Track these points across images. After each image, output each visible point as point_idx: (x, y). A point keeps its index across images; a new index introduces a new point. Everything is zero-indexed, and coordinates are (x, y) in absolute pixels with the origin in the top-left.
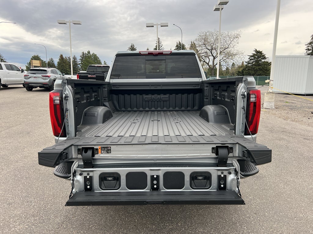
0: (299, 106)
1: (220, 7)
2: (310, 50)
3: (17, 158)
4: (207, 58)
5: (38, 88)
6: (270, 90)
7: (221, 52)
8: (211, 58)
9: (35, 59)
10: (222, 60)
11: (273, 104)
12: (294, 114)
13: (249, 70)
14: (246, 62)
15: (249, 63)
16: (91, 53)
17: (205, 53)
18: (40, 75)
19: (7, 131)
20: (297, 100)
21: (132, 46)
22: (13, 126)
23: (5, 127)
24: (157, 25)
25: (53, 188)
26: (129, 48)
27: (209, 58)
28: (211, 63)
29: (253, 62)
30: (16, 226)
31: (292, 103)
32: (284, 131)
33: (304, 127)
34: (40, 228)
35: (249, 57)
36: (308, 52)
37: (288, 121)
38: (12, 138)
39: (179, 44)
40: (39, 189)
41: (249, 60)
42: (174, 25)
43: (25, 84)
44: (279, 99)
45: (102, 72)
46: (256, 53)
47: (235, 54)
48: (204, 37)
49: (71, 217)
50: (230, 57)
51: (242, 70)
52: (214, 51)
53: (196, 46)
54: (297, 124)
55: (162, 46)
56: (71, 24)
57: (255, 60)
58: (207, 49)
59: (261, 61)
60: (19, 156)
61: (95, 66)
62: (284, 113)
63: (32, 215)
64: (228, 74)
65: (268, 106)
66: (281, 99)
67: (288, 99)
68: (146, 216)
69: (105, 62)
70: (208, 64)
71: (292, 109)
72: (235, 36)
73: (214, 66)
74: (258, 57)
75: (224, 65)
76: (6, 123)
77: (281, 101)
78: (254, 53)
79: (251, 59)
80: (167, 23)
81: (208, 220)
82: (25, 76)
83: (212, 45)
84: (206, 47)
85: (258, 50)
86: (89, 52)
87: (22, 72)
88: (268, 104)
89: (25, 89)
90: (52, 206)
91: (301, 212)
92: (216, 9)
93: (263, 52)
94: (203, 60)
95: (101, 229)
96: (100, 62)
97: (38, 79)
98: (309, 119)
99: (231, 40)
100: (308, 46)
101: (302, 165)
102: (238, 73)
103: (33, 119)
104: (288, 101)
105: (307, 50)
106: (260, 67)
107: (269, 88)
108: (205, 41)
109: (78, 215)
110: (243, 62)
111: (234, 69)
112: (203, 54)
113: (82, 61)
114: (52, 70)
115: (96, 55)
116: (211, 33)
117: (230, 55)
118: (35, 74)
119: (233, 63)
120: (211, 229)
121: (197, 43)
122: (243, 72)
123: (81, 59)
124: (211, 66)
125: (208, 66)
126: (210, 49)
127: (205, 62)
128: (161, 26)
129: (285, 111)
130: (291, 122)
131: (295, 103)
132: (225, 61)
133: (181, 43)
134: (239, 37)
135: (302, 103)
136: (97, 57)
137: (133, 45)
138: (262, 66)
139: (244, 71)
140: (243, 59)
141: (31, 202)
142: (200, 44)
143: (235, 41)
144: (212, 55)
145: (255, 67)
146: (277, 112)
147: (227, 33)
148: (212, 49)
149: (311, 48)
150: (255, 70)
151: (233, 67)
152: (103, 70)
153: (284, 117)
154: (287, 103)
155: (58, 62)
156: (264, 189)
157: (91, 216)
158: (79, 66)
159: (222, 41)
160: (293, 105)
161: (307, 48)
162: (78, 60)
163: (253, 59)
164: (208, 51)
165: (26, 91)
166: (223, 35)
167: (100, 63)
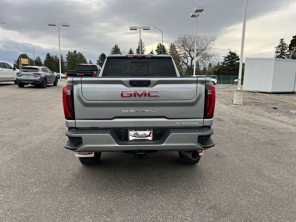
0: (264, 103)
1: (196, 14)
2: (279, 53)
3: (22, 143)
4: (186, 59)
5: (30, 85)
6: (238, 88)
7: (198, 53)
8: (190, 58)
9: (23, 58)
10: (199, 61)
11: (241, 101)
12: (258, 110)
13: (224, 70)
14: (221, 63)
15: (224, 64)
16: (77, 53)
17: (184, 54)
18: (32, 73)
19: (8, 122)
20: (263, 98)
21: (115, 46)
22: (13, 118)
23: (5, 118)
24: (140, 28)
25: (57, 165)
26: (113, 49)
27: (187, 59)
28: (189, 64)
29: (228, 63)
30: (33, 189)
31: (258, 100)
32: (247, 123)
33: (264, 120)
34: (52, 190)
35: (224, 58)
36: (277, 54)
37: (252, 115)
38: (14, 127)
39: (160, 45)
40: (45, 165)
41: (224, 61)
42: (155, 27)
43: (18, 81)
44: (248, 97)
45: (90, 71)
46: (230, 55)
47: (211, 55)
48: (183, 39)
49: (75, 183)
50: (207, 58)
51: (218, 70)
52: (192, 52)
53: (176, 47)
54: (259, 117)
55: (144, 47)
56: (61, 26)
57: (230, 61)
58: (186, 50)
59: (235, 62)
60: (23, 141)
61: (83, 65)
62: (249, 108)
63: (44, 182)
64: (205, 73)
65: (237, 103)
66: (250, 97)
67: (256, 96)
68: (133, 182)
69: (90, 61)
70: (186, 64)
71: (257, 105)
72: (211, 39)
73: (192, 66)
74: (233, 59)
75: (201, 65)
76: (5, 115)
77: (249, 98)
78: (229, 54)
79: (226, 60)
80: (149, 27)
81: (179, 184)
82: (18, 73)
83: (191, 46)
84: (185, 49)
85: (232, 52)
86: (75, 52)
87: (14, 70)
88: (237, 100)
89: (17, 86)
90: (59, 176)
91: (249, 178)
92: (192, 15)
93: (236, 54)
94: (182, 61)
95: (99, 190)
96: (85, 60)
97: (30, 76)
98: (270, 113)
99: (208, 42)
100: (277, 49)
101: (256, 148)
102: (214, 73)
103: (29, 112)
104: (255, 98)
105: (276, 53)
106: (234, 67)
107: (237, 86)
108: (184, 43)
109: (80, 182)
110: (219, 63)
111: (210, 69)
112: (182, 55)
113: (68, 60)
114: (42, 68)
115: (82, 54)
116: (190, 36)
117: (206, 56)
118: (27, 72)
119: (210, 64)
120: (181, 189)
121: (176, 45)
122: (218, 72)
123: (67, 58)
124: (189, 66)
125: (186, 66)
126: (188, 50)
127: (184, 62)
128: (144, 29)
129: (251, 107)
130: (254, 116)
131: (261, 100)
132: (202, 61)
133: (162, 44)
134: (215, 40)
135: (267, 100)
136: (83, 56)
137: (117, 46)
138: (236, 67)
139: (220, 71)
140: (218, 60)
141: (41, 174)
142: (180, 45)
143: (211, 43)
144: (190, 56)
145: (230, 67)
146: (244, 108)
147: (204, 36)
148: (190, 50)
149: (280, 51)
150: (230, 71)
151: (210, 67)
152: (91, 69)
153: (249, 111)
154: (254, 100)
155: (45, 61)
156: (224, 165)
157: (90, 183)
158: (65, 64)
159: (200, 43)
160: (259, 101)
161: (276, 51)
162: (65, 59)
163: (228, 60)
164: (187, 52)
165: (18, 88)
166: (200, 38)
167: (86, 62)
